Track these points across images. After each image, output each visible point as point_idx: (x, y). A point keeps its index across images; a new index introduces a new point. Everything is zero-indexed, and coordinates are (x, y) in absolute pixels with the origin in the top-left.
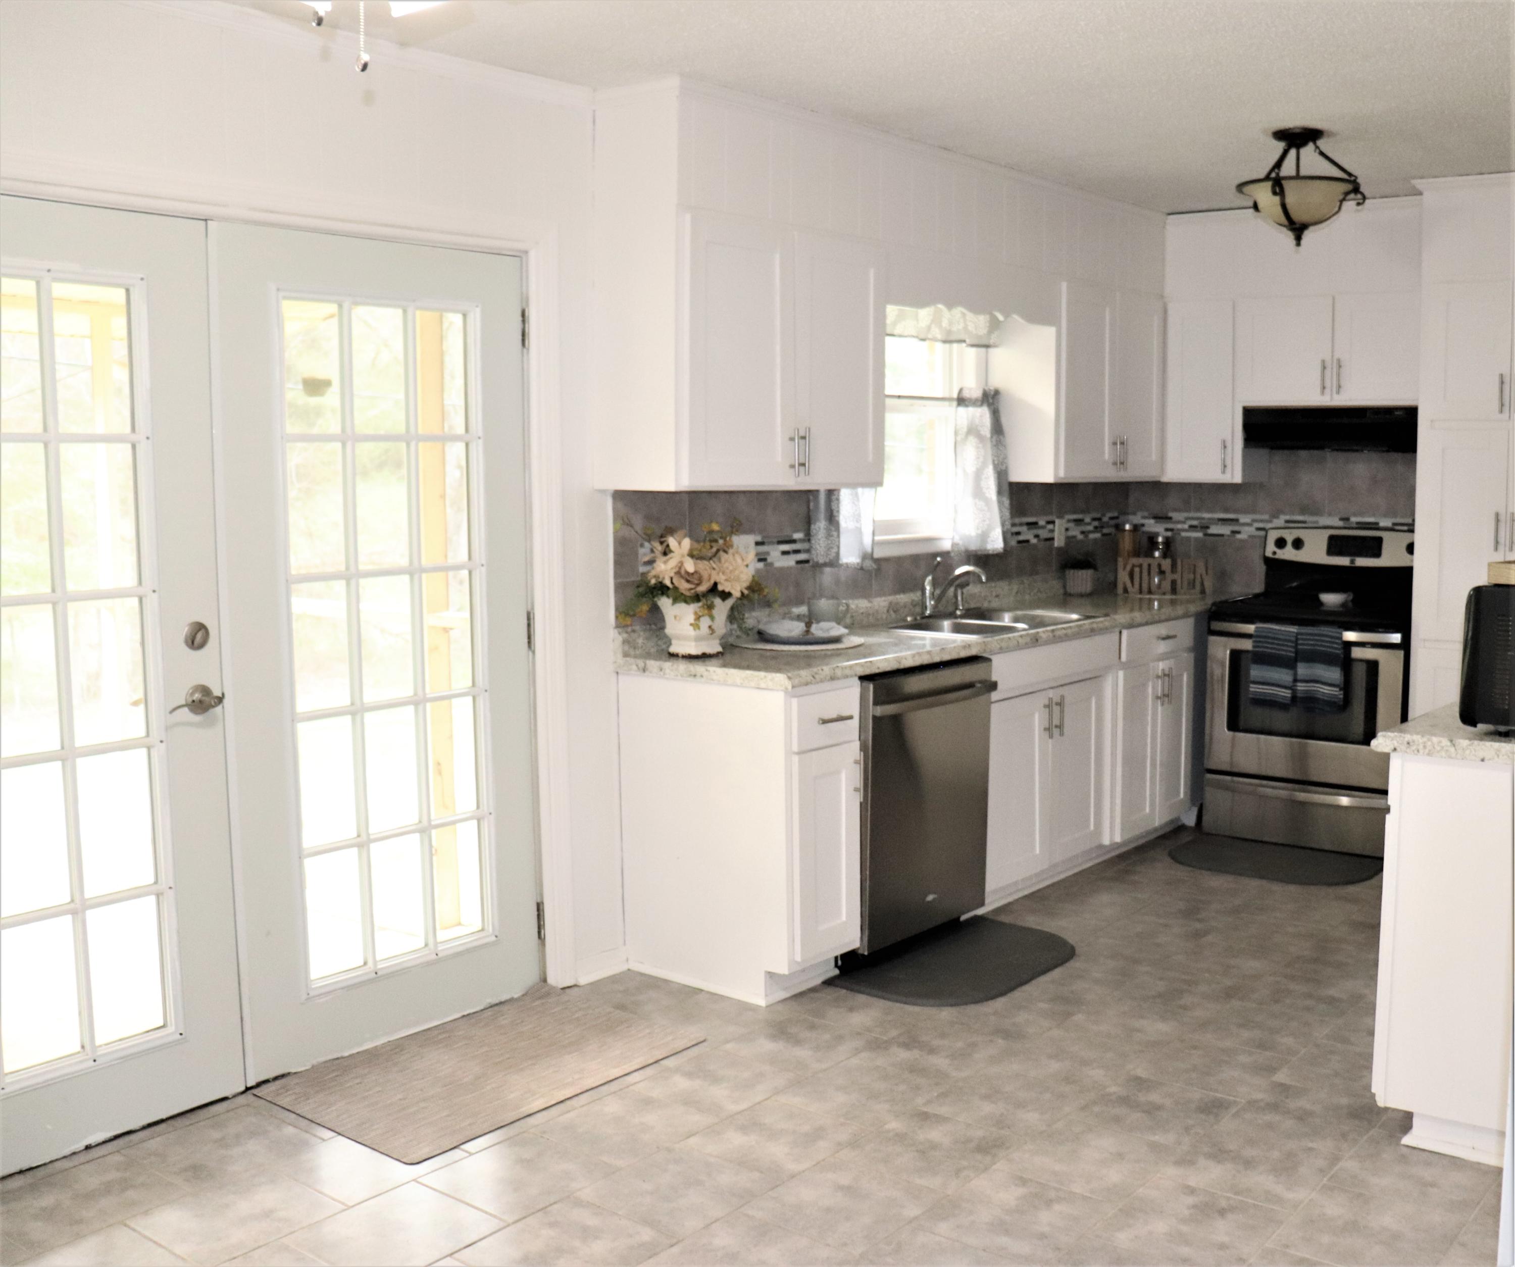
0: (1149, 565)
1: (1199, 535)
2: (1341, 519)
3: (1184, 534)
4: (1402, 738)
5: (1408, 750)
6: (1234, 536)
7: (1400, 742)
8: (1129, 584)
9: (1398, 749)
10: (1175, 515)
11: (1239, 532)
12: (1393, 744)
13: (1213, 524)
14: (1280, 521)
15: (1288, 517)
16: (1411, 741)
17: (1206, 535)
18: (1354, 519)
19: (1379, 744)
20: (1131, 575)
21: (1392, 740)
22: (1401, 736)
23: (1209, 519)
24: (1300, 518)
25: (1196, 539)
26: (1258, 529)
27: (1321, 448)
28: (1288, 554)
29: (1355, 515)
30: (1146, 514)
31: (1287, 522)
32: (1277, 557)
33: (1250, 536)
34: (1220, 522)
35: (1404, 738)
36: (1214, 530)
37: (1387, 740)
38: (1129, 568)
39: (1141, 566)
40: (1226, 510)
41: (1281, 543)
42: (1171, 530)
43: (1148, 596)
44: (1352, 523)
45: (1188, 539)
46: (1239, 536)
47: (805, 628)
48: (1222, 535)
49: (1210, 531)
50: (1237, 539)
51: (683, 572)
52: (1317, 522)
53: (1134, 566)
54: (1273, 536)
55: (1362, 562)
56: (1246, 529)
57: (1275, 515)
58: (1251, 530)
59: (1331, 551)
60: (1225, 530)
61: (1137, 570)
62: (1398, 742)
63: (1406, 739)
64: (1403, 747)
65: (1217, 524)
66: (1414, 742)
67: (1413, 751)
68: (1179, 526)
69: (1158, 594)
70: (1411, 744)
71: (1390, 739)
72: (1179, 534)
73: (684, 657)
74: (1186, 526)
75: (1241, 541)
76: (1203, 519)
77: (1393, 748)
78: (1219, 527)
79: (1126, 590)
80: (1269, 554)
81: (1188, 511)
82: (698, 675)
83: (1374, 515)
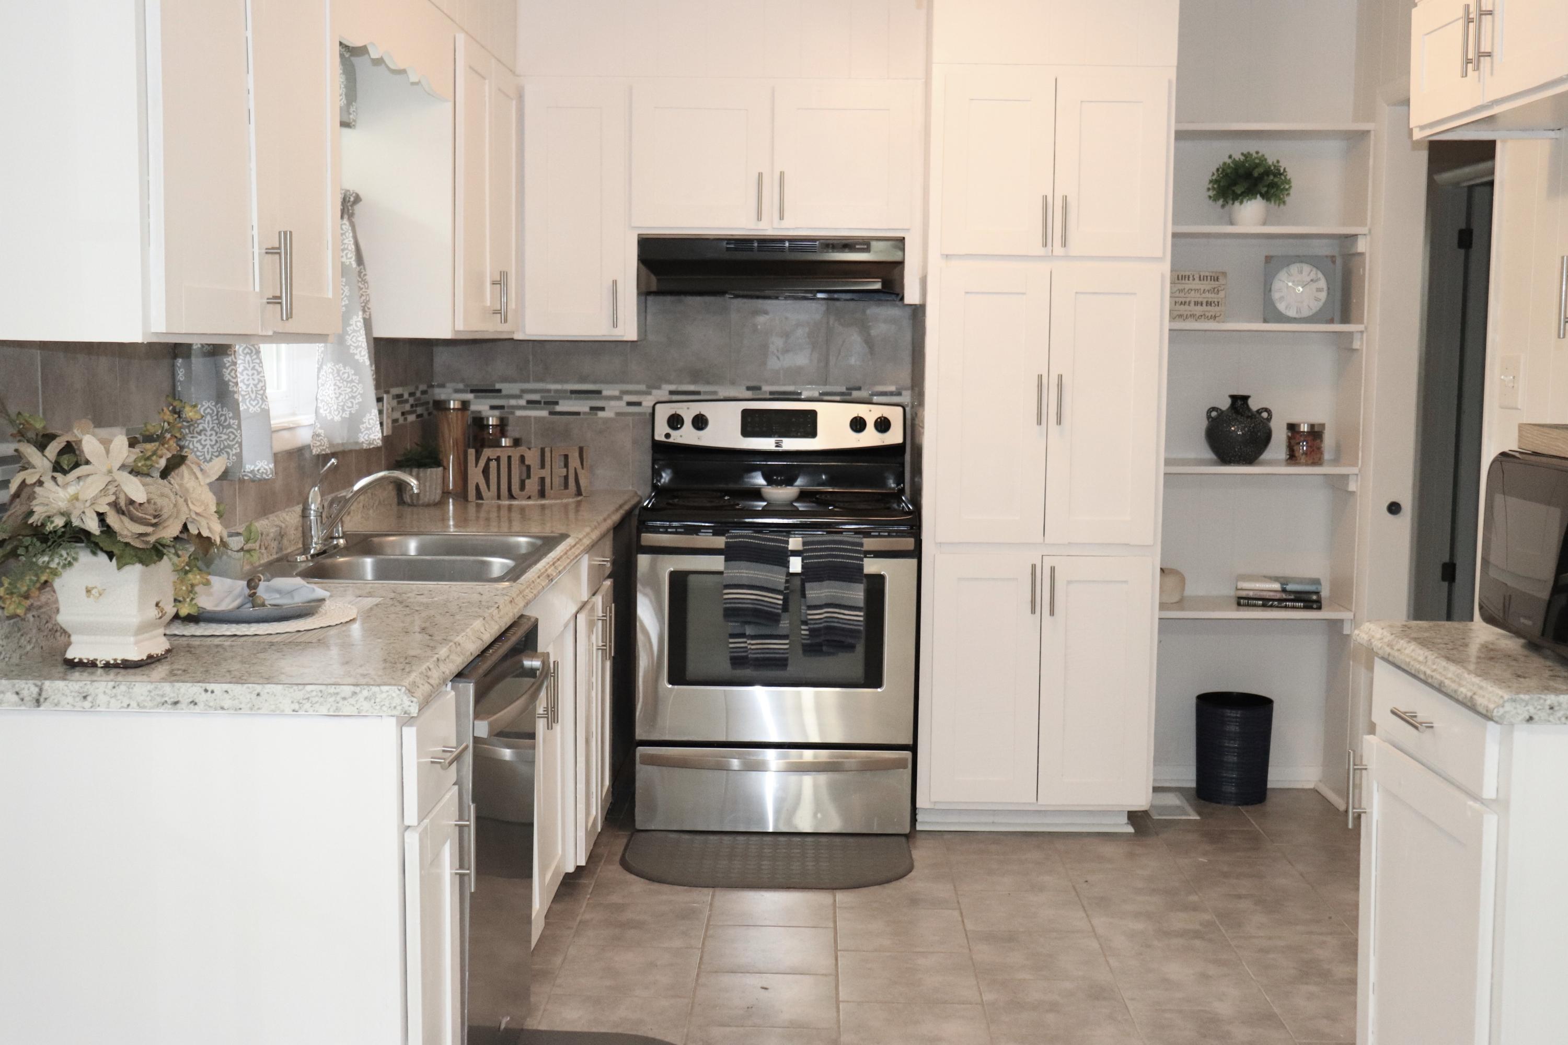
0: (509, 458)
1: (544, 413)
2: (748, 388)
3: (519, 413)
4: (1542, 701)
5: (1551, 719)
6: (596, 414)
7: (1539, 707)
8: (483, 486)
9: (1536, 717)
10: (506, 388)
11: (602, 409)
12: (1528, 711)
13: (564, 398)
14: (662, 393)
15: (673, 387)
16: (1556, 704)
17: (551, 413)
18: (767, 388)
19: (1506, 712)
20: (486, 472)
21: (1527, 705)
22: (1540, 698)
23: (557, 391)
24: (692, 388)
25: (538, 420)
26: (629, 404)
27: (721, 293)
28: (687, 436)
29: (767, 382)
30: (461, 386)
31: (671, 393)
32: (671, 440)
33: (618, 414)
34: (573, 396)
35: (1545, 700)
36: (564, 406)
37: (1518, 706)
38: (482, 463)
39: (498, 459)
40: (583, 380)
41: (675, 422)
42: (501, 407)
43: (507, 503)
44: (766, 392)
45: (527, 418)
46: (601, 414)
47: (247, 592)
48: (578, 414)
49: (558, 408)
50: (601, 418)
51: (122, 503)
52: (715, 393)
53: (489, 460)
54: (663, 413)
55: (791, 444)
56: (613, 403)
57: (654, 386)
58: (620, 406)
59: (747, 432)
60: (583, 406)
61: (493, 464)
62: (1535, 708)
63: (1548, 702)
64: (1543, 715)
65: (570, 398)
66: (1560, 704)
67: (1560, 719)
68: (513, 402)
69: (523, 499)
70: (1556, 708)
71: (1524, 704)
72: (513, 413)
73: (107, 666)
74: (522, 402)
75: (606, 421)
76: (549, 391)
77: (1528, 717)
78: (571, 402)
79: (479, 496)
80: (660, 436)
81: (527, 381)
82: (185, 701)
83: (794, 384)
